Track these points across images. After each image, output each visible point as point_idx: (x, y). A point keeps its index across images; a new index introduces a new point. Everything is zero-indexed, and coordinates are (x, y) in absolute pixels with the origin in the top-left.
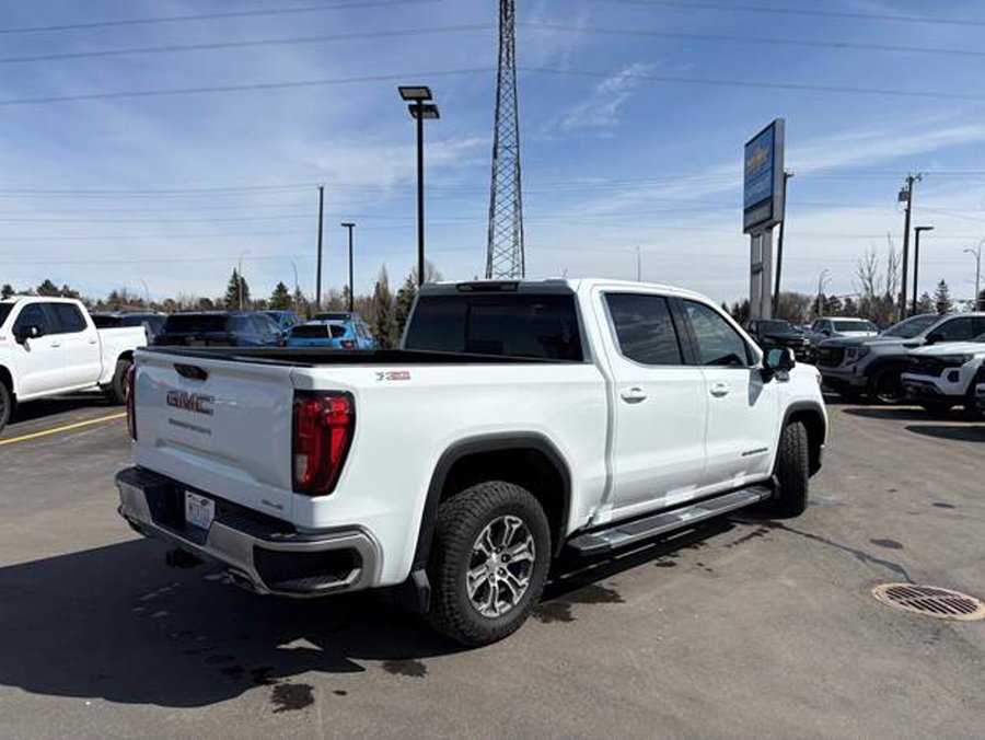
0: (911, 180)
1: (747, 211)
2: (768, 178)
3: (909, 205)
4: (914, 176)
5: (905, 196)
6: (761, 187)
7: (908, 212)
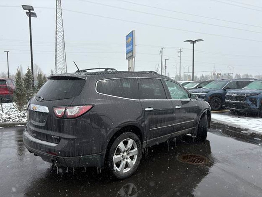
0: (162, 49)
1: (127, 54)
2: (132, 45)
3: (162, 55)
4: (163, 47)
5: (161, 52)
6: (130, 48)
7: (162, 56)
